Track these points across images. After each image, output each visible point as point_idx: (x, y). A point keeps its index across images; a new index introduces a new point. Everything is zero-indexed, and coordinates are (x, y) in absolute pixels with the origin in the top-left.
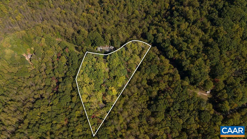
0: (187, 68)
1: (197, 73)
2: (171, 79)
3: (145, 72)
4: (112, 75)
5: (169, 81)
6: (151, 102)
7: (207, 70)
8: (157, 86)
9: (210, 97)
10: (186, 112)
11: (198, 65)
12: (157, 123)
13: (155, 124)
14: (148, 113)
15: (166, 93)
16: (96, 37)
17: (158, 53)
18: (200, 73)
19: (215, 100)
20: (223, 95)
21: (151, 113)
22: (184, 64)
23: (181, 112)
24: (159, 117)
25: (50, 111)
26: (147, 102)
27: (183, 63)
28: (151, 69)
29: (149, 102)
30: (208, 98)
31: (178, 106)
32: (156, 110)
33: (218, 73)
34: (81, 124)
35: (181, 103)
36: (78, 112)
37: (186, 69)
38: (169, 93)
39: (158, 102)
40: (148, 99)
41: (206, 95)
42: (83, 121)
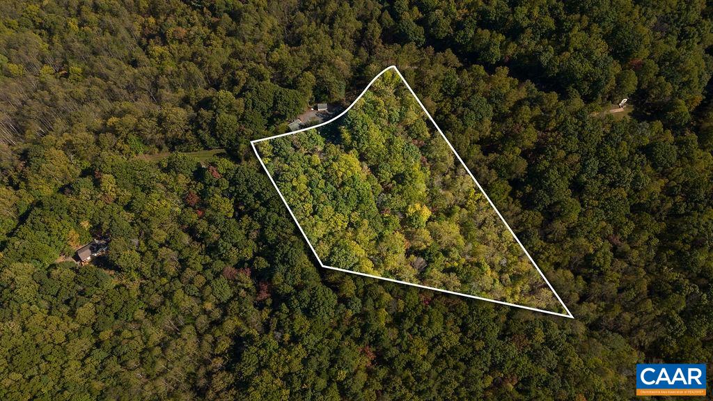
0: (559, 67)
1: (588, 67)
2: (537, 111)
3: (464, 124)
4: (387, 175)
5: (535, 119)
6: (524, 191)
7: (600, 49)
8: (514, 146)
9: (631, 111)
10: (620, 168)
11: (580, 46)
12: (574, 227)
13: (572, 232)
14: (534, 217)
15: (551, 150)
16: (272, 95)
17: (460, 65)
18: (595, 64)
19: (644, 111)
20: (663, 91)
21: (540, 214)
22: (544, 59)
23: (609, 172)
24: (570, 211)
25: (305, 355)
26: (512, 194)
27: (542, 58)
28: (474, 111)
29: (519, 193)
30: (629, 114)
31: (594, 164)
32: (551, 200)
33: (630, 46)
34: (416, 334)
35: (597, 154)
36: (383, 313)
37: (557, 71)
38: (558, 146)
39: (546, 179)
40: (509, 188)
41: (621, 110)
42: (414, 325)
